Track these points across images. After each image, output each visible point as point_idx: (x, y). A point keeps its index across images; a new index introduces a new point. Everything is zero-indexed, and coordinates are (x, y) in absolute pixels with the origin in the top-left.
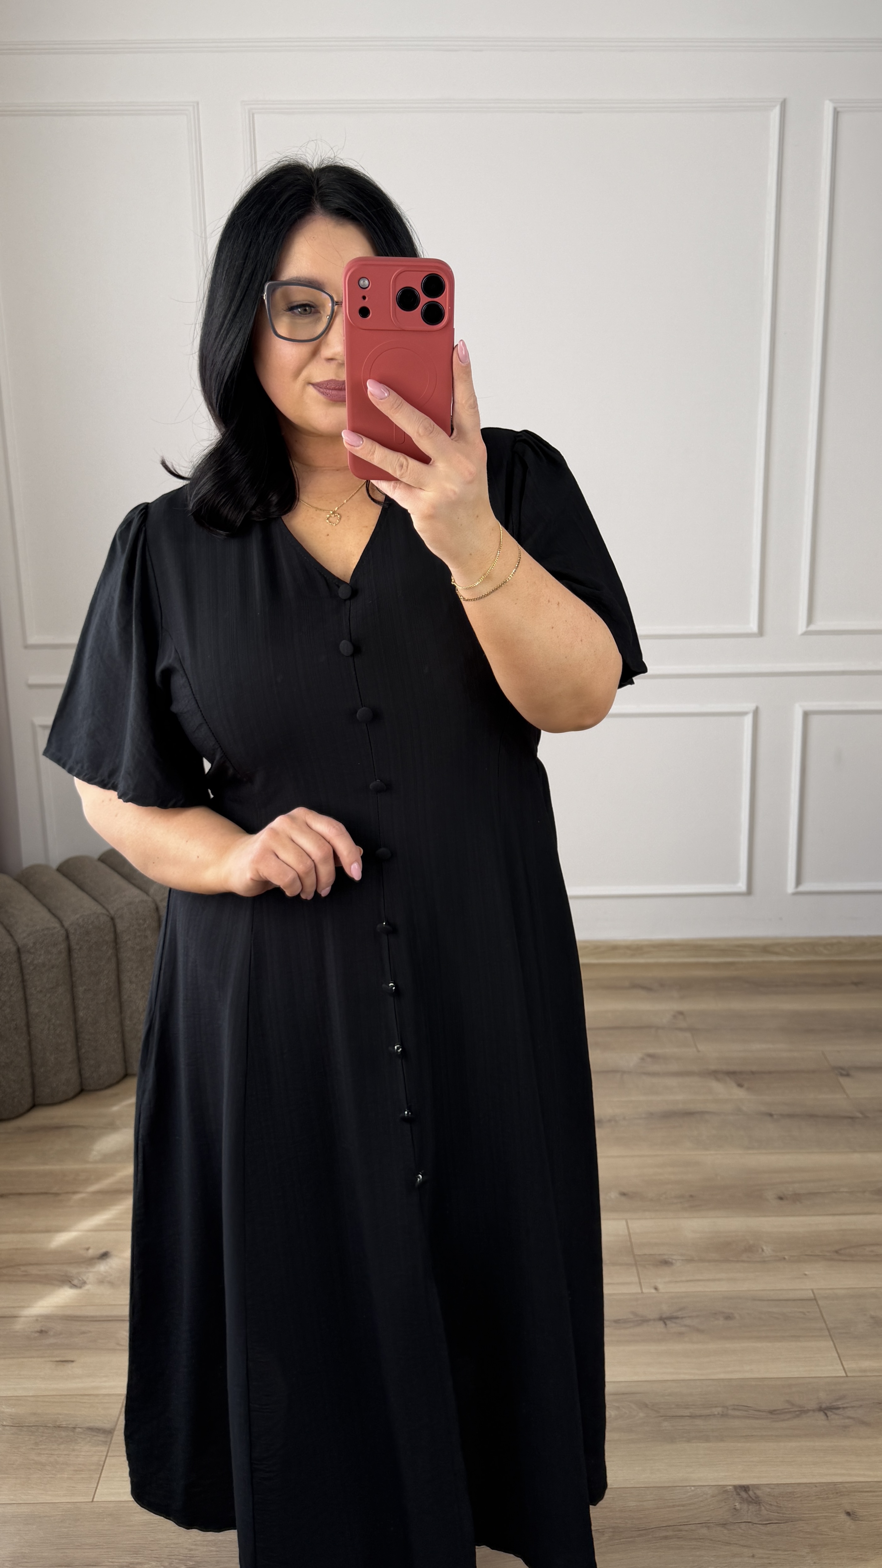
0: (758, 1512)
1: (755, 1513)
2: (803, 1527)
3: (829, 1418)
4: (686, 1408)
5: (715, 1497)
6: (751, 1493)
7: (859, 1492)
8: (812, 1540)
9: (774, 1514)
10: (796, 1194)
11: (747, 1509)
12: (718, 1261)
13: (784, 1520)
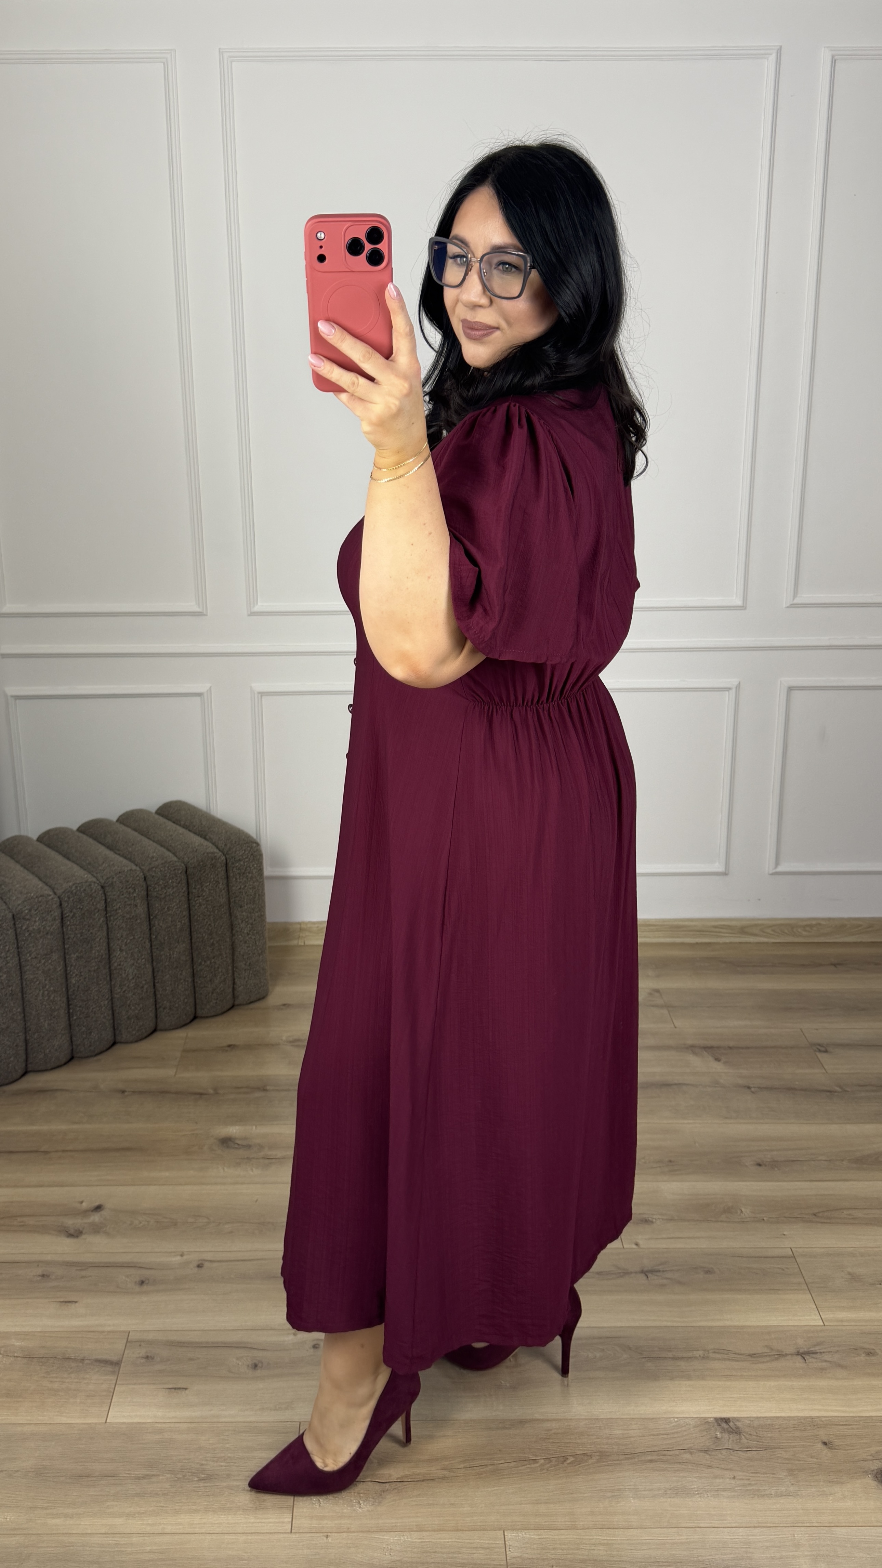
0: (738, 1441)
1: (735, 1441)
2: (781, 1454)
3: (807, 1361)
4: (668, 1351)
5: (697, 1427)
6: (731, 1424)
7: (836, 1425)
8: (789, 1465)
9: (754, 1442)
10: (774, 1161)
11: (728, 1438)
12: (698, 1220)
13: (763, 1448)
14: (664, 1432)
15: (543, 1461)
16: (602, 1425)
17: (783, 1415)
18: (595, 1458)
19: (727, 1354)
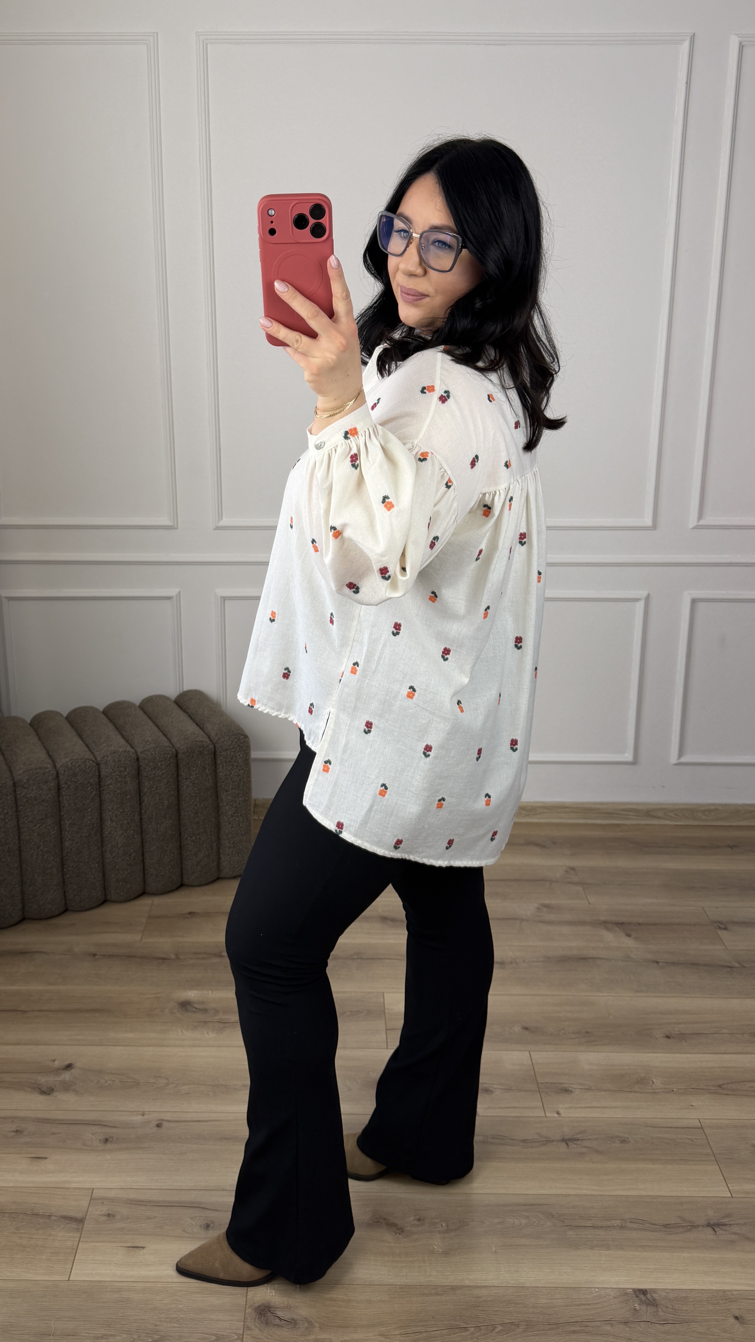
0: (655, 1313)
1: (653, 1313)
3: (717, 1233)
4: (588, 1220)
5: (617, 1298)
6: (649, 1296)
9: (671, 1315)
10: (681, 1034)
11: (646, 1310)
12: (613, 1091)
13: (678, 1321)
14: (586, 1302)
15: (472, 1329)
16: (527, 1294)
17: (696, 1287)
18: (521, 1327)
19: (642, 1224)
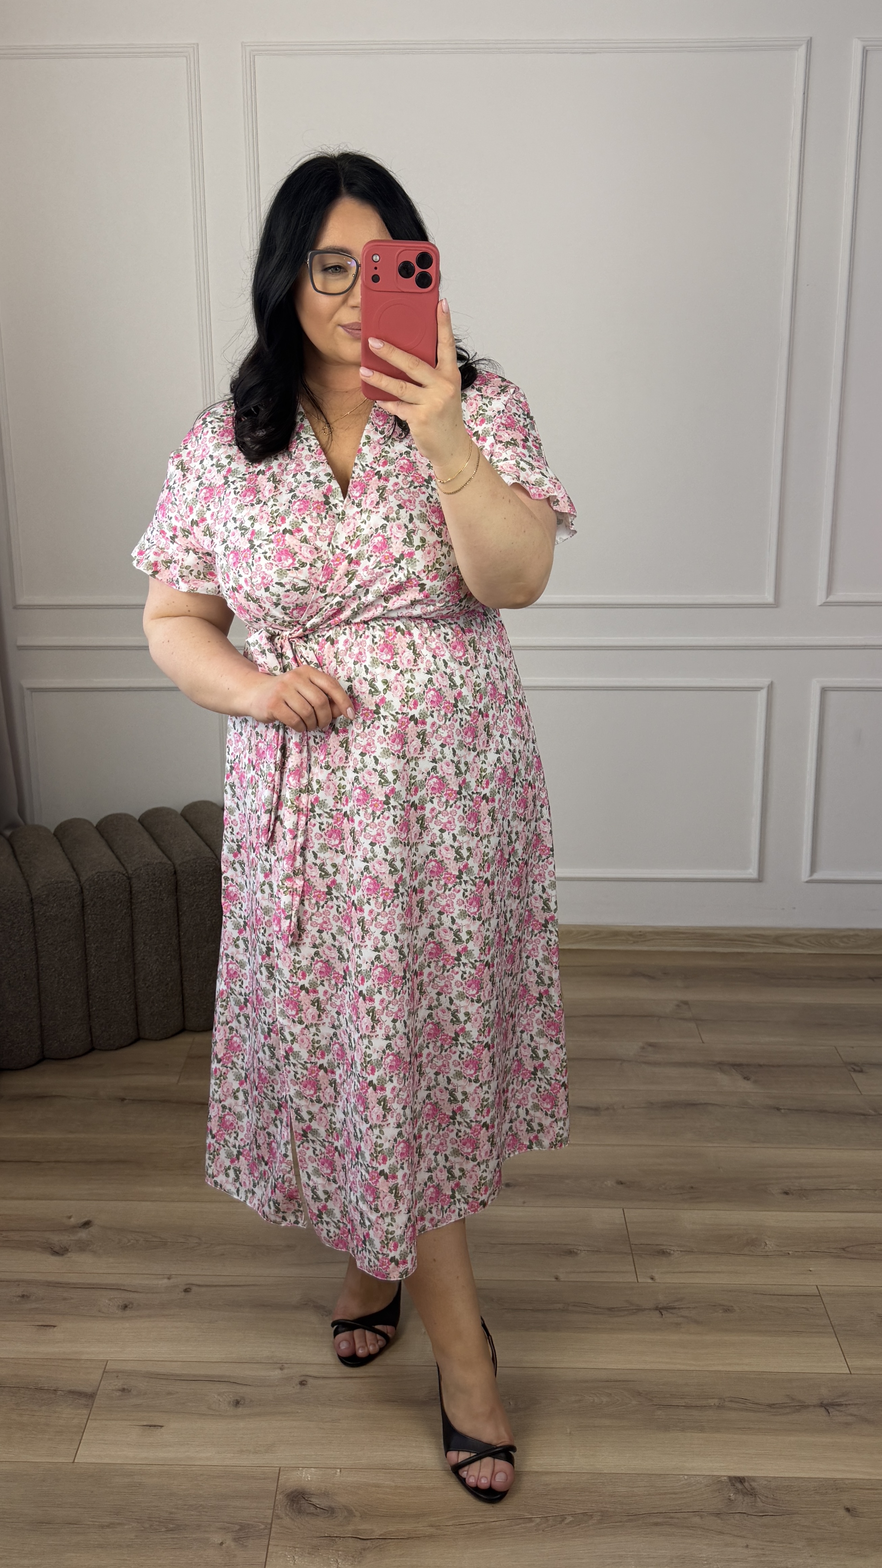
0: (754, 1504)
1: (750, 1504)
2: (800, 1520)
3: (831, 1414)
4: (680, 1398)
5: (709, 1486)
6: (747, 1485)
7: (861, 1489)
8: (808, 1534)
9: (770, 1506)
10: (802, 1190)
11: (741, 1500)
12: (718, 1253)
13: (779, 1513)
14: (673, 1491)
15: (538, 1520)
16: (604, 1481)
17: (802, 1475)
18: (594, 1519)
19: (744, 1404)
